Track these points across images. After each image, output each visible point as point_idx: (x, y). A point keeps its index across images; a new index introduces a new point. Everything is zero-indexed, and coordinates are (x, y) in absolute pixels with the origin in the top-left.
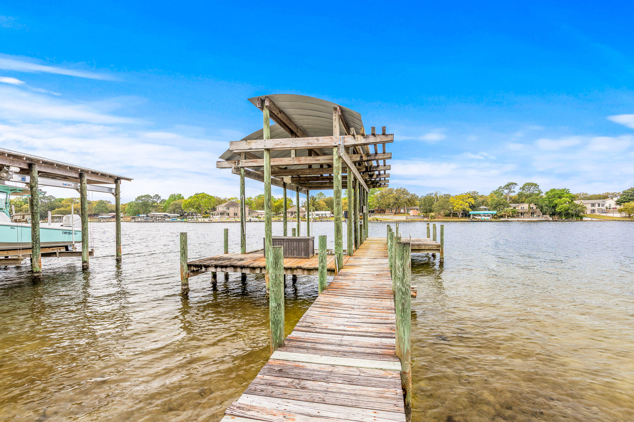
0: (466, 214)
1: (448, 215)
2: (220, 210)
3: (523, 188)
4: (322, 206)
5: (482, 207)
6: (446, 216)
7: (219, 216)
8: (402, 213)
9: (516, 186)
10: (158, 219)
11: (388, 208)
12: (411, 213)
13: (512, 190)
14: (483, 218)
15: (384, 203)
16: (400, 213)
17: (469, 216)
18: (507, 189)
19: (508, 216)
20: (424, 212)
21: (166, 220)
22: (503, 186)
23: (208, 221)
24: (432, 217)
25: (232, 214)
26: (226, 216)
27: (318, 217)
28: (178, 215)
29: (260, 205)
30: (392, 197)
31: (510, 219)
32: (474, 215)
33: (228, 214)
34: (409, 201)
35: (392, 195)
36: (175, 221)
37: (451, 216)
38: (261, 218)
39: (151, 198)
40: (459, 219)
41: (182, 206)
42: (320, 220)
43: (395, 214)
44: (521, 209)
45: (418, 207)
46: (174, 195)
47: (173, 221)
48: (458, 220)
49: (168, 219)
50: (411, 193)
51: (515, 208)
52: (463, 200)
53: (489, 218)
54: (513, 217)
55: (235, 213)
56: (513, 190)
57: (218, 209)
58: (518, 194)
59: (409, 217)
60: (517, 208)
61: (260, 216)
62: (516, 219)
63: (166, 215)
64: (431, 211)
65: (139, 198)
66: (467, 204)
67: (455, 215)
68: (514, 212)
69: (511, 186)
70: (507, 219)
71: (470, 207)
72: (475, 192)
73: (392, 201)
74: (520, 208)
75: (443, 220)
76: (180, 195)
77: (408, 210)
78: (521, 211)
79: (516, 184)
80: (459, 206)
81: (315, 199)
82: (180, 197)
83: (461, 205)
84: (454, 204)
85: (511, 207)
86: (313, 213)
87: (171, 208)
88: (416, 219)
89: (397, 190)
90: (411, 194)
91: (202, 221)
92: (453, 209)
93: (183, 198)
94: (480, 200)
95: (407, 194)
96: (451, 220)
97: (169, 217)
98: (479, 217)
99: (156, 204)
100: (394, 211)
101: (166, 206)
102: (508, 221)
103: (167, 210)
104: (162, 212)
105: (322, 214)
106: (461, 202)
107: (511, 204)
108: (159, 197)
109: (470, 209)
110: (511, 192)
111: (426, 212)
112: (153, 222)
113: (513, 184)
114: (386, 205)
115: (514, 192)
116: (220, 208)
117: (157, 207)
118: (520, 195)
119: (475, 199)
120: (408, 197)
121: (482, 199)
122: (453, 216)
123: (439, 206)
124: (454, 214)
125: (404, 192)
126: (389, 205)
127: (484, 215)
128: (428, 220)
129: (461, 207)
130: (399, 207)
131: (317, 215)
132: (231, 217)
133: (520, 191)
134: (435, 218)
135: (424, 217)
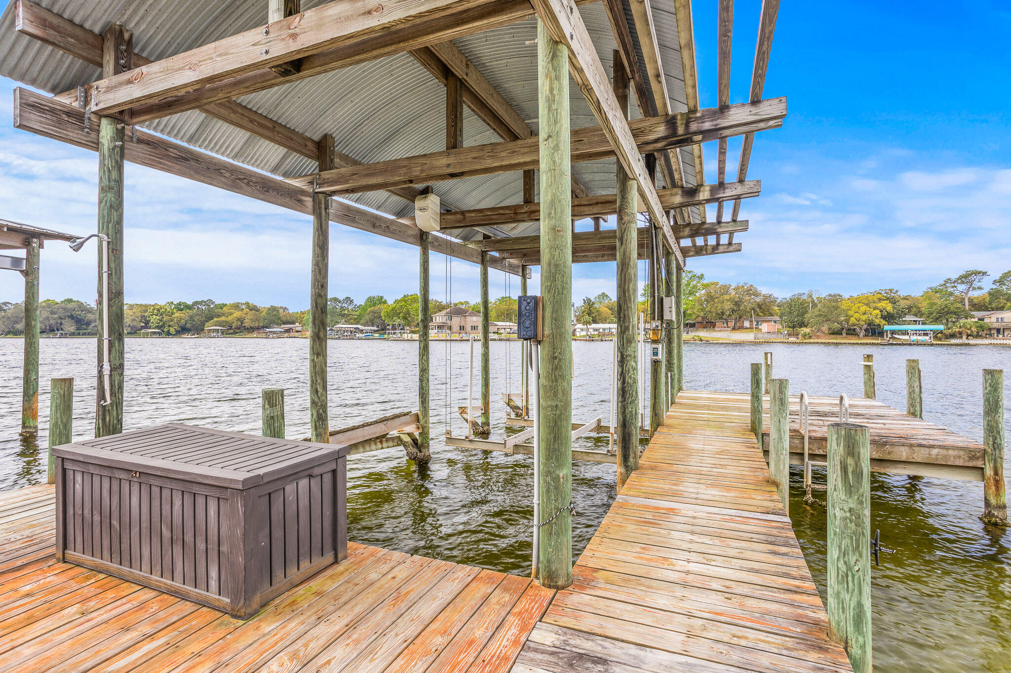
0: (874, 331)
1: (837, 333)
2: (438, 321)
3: (1001, 281)
4: (604, 315)
5: (908, 318)
6: (833, 334)
7: (436, 331)
8: (747, 328)
9: (985, 278)
10: (346, 334)
11: (721, 318)
12: (764, 327)
13: (976, 284)
14: (914, 338)
15: (713, 310)
16: (742, 328)
17: (881, 334)
18: (963, 283)
19: (968, 336)
20: (789, 327)
21: (357, 335)
22: (954, 276)
24: (804, 336)
25: (456, 328)
26: (448, 331)
27: (596, 333)
28: (375, 328)
29: (503, 313)
30: (728, 300)
31: (972, 341)
32: (893, 332)
33: (450, 328)
34: (760, 306)
35: (727, 297)
36: (371, 337)
37: (844, 335)
38: (501, 334)
39: (340, 302)
41: (382, 314)
42: (600, 338)
43: (734, 329)
44: (997, 321)
45: (777, 318)
46: (374, 298)
47: (367, 337)
48: (860, 341)
49: (360, 335)
50: (763, 293)
51: (982, 320)
52: (867, 305)
53: (927, 338)
54: (978, 336)
56: (979, 284)
57: (436, 320)
58: (990, 294)
59: (760, 335)
60: (986, 320)
61: (502, 331)
62: (987, 341)
63: (357, 328)
64: (802, 325)
66: (877, 311)
67: (852, 332)
68: (981, 327)
69: (973, 277)
70: (967, 342)
71: (884, 317)
72: (891, 290)
73: (728, 306)
74: (994, 319)
75: (827, 341)
76: (382, 297)
77: (758, 322)
78: (996, 325)
79: (984, 273)
80: (859, 316)
81: (593, 303)
82: (381, 301)
83: (864, 314)
84: (851, 313)
85: (973, 317)
86: (589, 326)
87: (367, 317)
88: (773, 338)
89: (736, 289)
90: (764, 296)
91: (409, 338)
92: (847, 321)
93: (385, 302)
94: (903, 304)
95: (756, 294)
96: (843, 341)
97: (362, 331)
98: (906, 337)
99: (346, 312)
100: (731, 324)
101: (360, 315)
102: (968, 345)
103: (361, 321)
104: (355, 324)
105: (604, 329)
106: (864, 308)
107: (973, 313)
108: (352, 301)
109: (884, 322)
110: (974, 289)
111: (794, 327)
112: (339, 338)
113: (977, 273)
114: (717, 314)
115: (980, 288)
116: (438, 318)
117: (348, 315)
118: (994, 294)
119: (894, 302)
120: (758, 300)
121: (908, 303)
122: (847, 334)
123: (820, 315)
124: (849, 330)
125: (751, 291)
126: (723, 313)
127: (916, 332)
128: (798, 341)
129: (864, 317)
130: (740, 317)
131: (595, 330)
132: (455, 333)
133: (994, 287)
134: (810, 337)
135: (789, 335)
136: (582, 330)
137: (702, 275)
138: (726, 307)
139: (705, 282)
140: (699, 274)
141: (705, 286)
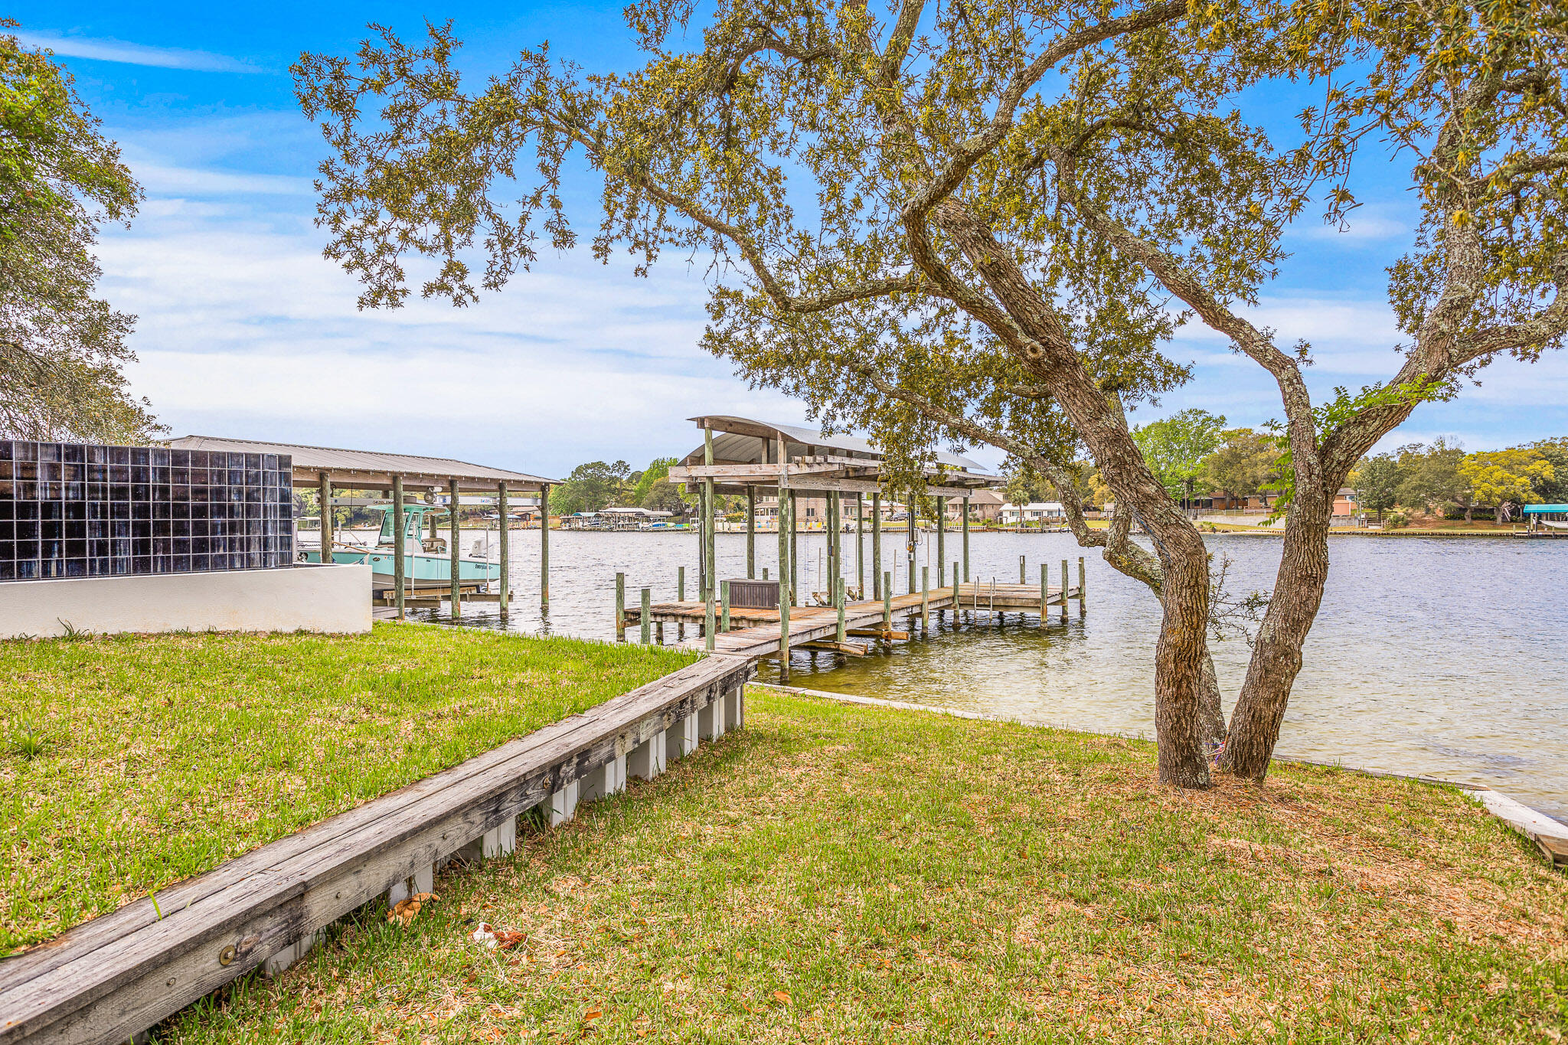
1: (1456, 515)
6: (1452, 518)
7: (768, 518)
10: (621, 522)
11: (1253, 492)
15: (1239, 478)
20: (1370, 507)
21: (641, 525)
23: (739, 530)
24: (1395, 523)
27: (1036, 518)
28: (670, 513)
36: (663, 528)
37: (1468, 520)
39: (607, 469)
40: (1495, 526)
41: (678, 489)
42: (1039, 527)
46: (663, 461)
47: (656, 528)
49: (646, 525)
52: (1509, 468)
55: (808, 510)
63: (641, 514)
65: (579, 470)
66: (1524, 479)
67: (1484, 514)
83: (1501, 483)
86: (1023, 508)
87: (653, 495)
88: (1340, 525)
91: (726, 530)
92: (1473, 496)
97: (648, 519)
98: (1562, 525)
99: (618, 485)
100: (1270, 503)
101: (641, 492)
103: (645, 501)
104: (633, 506)
105: (1050, 512)
108: (627, 468)
109: (1537, 497)
111: (1379, 507)
112: (611, 530)
114: (1246, 485)
117: (620, 491)
119: (1559, 462)
122: (1473, 519)
123: (1424, 486)
124: (1479, 511)
126: (1257, 484)
128: (1385, 531)
131: (1035, 513)
132: (802, 520)
134: (1406, 524)
135: (1370, 520)
136: (1012, 513)
137: (1223, 418)
138: (1260, 473)
139: (1229, 428)
140: (1216, 416)
141: (1229, 436)
